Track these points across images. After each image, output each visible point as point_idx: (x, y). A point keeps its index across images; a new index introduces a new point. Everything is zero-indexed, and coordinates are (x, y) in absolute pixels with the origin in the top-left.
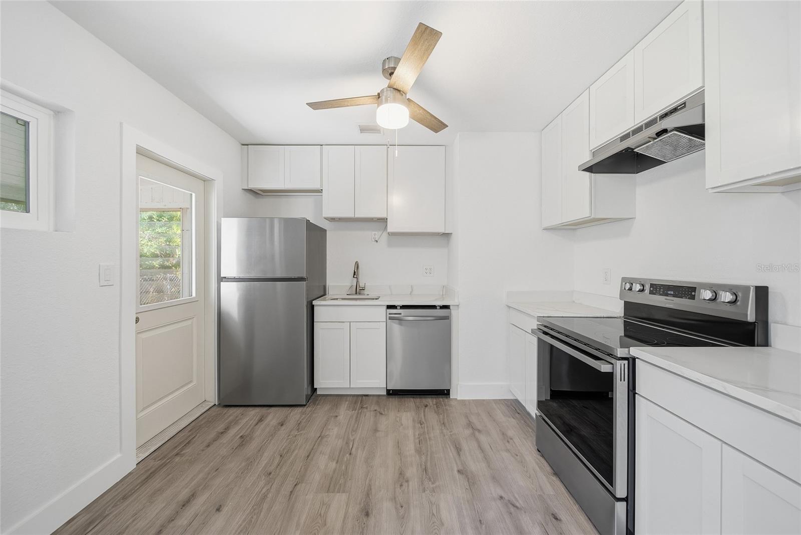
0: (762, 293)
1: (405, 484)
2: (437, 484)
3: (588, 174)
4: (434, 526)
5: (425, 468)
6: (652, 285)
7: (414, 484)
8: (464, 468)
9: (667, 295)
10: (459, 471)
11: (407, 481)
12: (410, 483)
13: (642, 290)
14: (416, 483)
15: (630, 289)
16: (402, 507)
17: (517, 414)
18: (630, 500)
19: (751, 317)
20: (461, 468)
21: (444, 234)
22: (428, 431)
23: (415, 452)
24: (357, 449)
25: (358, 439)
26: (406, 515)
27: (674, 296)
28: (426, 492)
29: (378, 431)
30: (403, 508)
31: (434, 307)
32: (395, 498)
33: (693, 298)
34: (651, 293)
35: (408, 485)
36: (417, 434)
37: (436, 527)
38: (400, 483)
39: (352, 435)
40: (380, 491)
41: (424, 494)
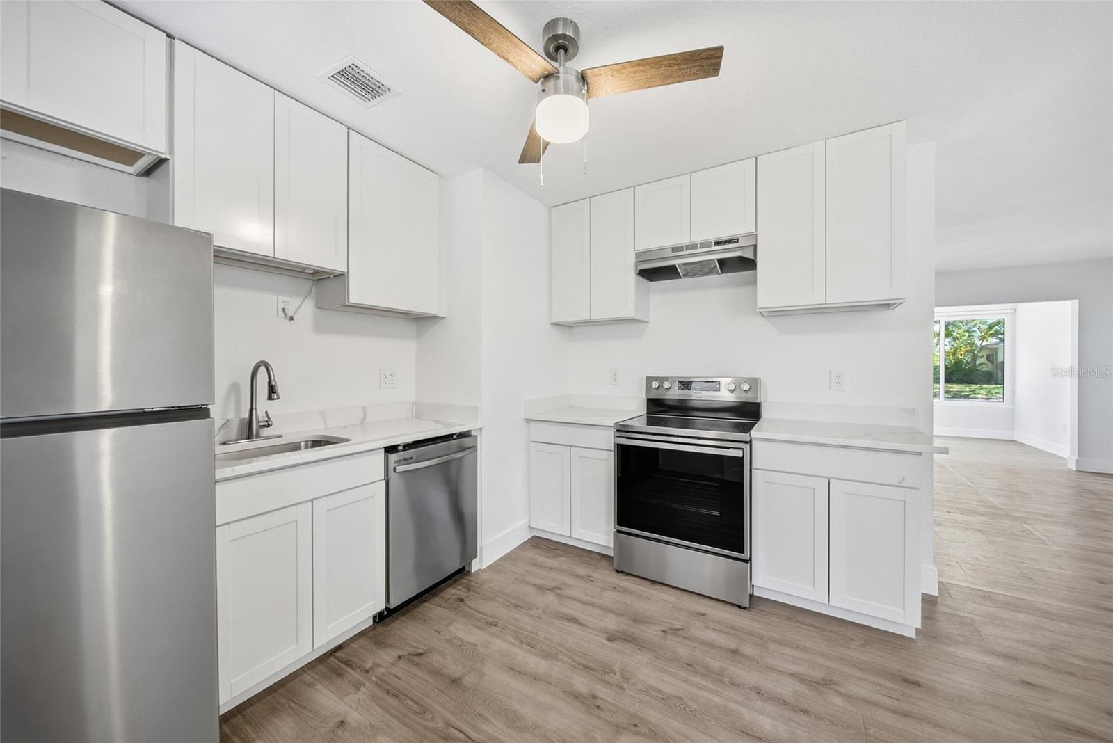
1: (599, 702)
2: (617, 669)
4: (680, 708)
5: (583, 666)
7: (603, 692)
8: (608, 633)
10: (609, 640)
11: (595, 697)
12: (600, 695)
14: (604, 690)
16: (636, 725)
17: (557, 551)
20: (605, 636)
22: (515, 626)
23: (546, 660)
24: (475, 728)
25: (448, 715)
26: (651, 727)
28: (625, 687)
29: (460, 679)
30: (638, 725)
32: (617, 726)
35: (601, 698)
36: (510, 639)
37: (682, 706)
38: (593, 707)
39: (432, 720)
40: (594, 737)
41: (627, 691)
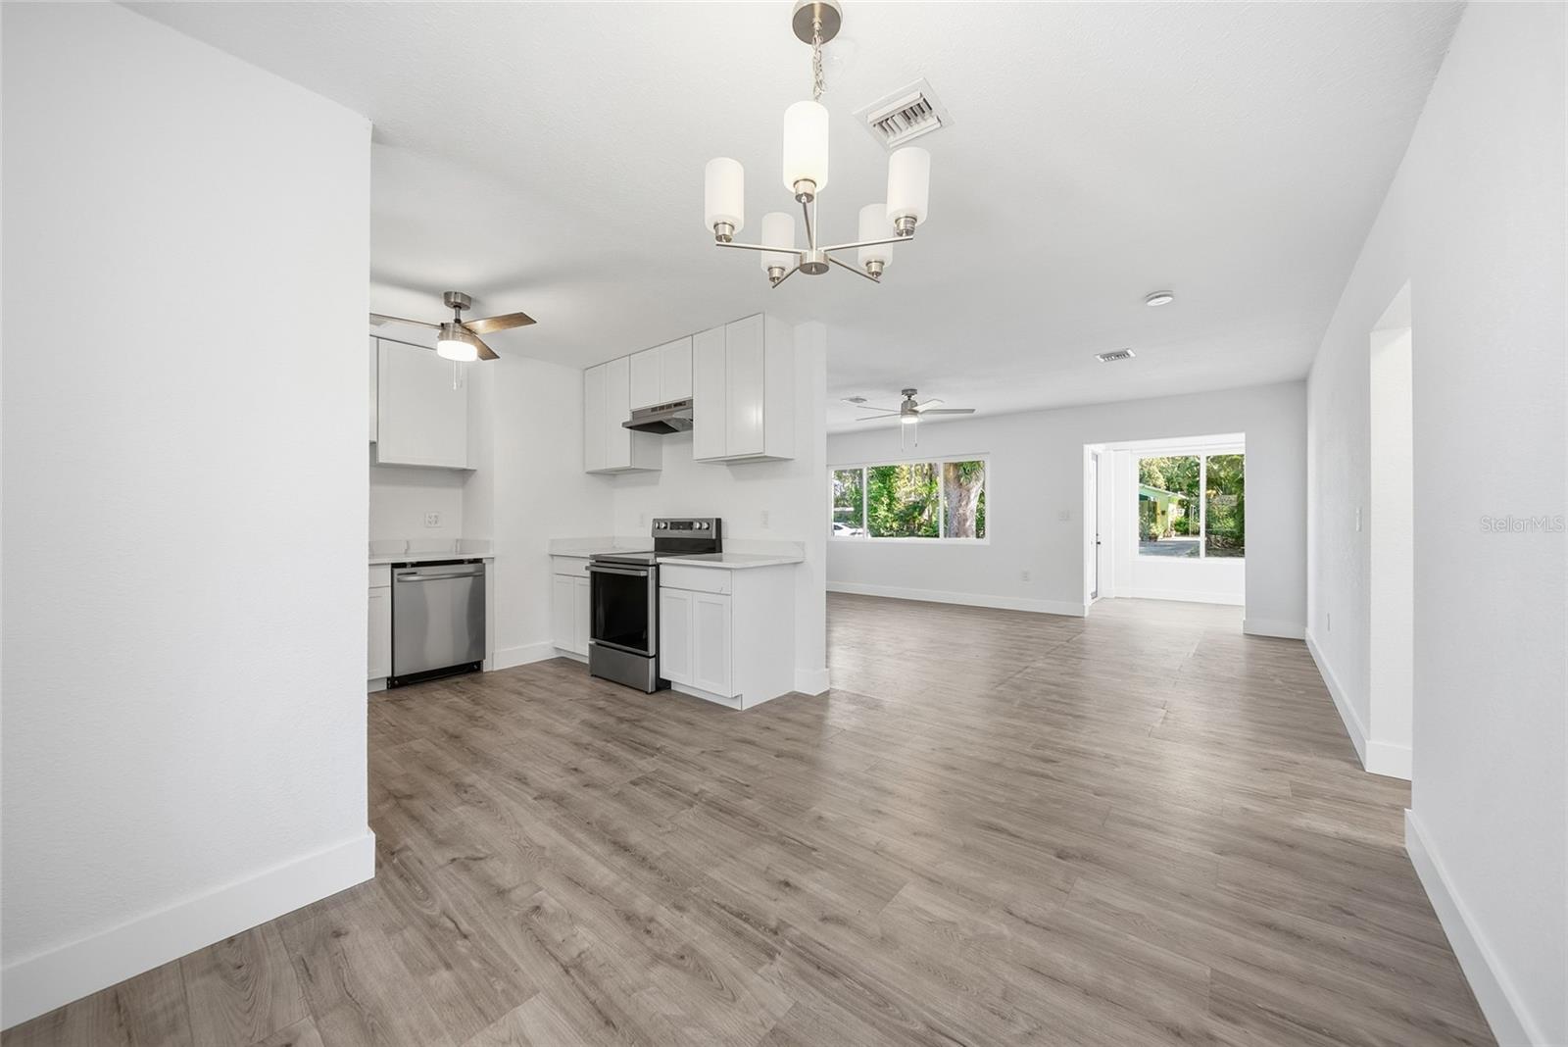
0: (719, 521)
3: (629, 430)
6: (672, 523)
9: (679, 529)
13: (665, 528)
15: (658, 528)
18: (657, 656)
19: (714, 537)
21: (463, 472)
27: (683, 529)
31: (460, 562)
33: (691, 529)
34: (671, 529)
